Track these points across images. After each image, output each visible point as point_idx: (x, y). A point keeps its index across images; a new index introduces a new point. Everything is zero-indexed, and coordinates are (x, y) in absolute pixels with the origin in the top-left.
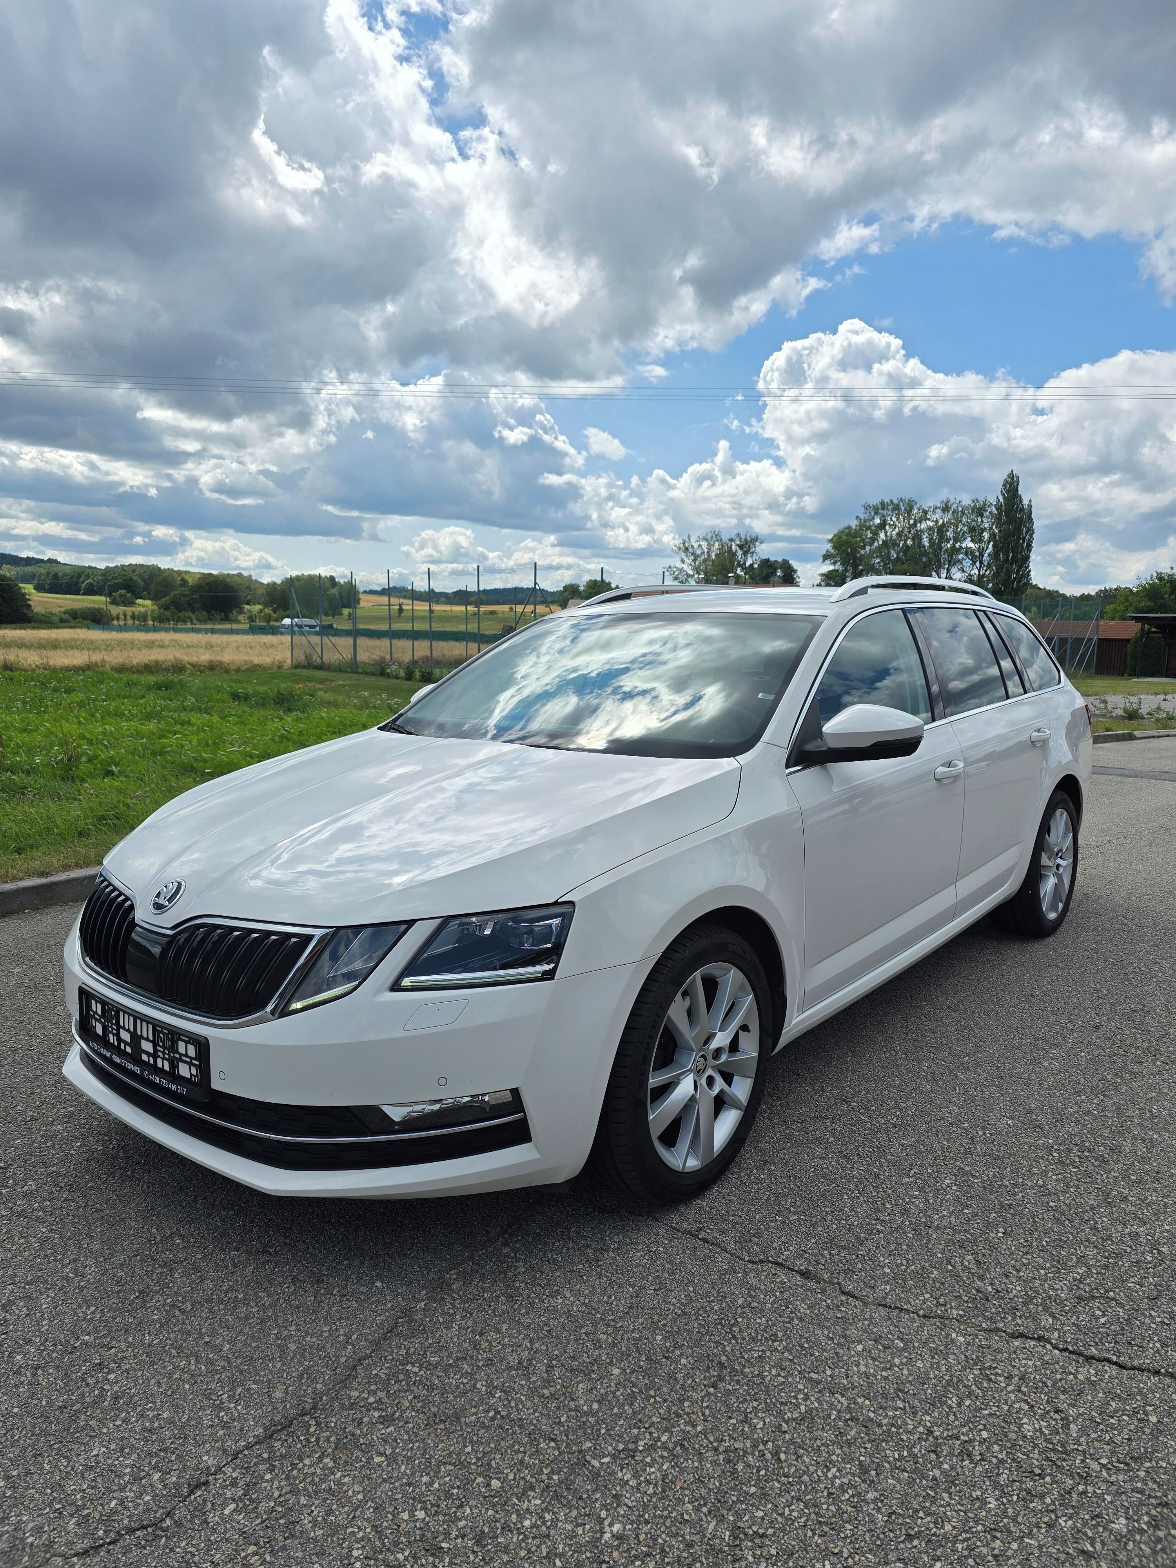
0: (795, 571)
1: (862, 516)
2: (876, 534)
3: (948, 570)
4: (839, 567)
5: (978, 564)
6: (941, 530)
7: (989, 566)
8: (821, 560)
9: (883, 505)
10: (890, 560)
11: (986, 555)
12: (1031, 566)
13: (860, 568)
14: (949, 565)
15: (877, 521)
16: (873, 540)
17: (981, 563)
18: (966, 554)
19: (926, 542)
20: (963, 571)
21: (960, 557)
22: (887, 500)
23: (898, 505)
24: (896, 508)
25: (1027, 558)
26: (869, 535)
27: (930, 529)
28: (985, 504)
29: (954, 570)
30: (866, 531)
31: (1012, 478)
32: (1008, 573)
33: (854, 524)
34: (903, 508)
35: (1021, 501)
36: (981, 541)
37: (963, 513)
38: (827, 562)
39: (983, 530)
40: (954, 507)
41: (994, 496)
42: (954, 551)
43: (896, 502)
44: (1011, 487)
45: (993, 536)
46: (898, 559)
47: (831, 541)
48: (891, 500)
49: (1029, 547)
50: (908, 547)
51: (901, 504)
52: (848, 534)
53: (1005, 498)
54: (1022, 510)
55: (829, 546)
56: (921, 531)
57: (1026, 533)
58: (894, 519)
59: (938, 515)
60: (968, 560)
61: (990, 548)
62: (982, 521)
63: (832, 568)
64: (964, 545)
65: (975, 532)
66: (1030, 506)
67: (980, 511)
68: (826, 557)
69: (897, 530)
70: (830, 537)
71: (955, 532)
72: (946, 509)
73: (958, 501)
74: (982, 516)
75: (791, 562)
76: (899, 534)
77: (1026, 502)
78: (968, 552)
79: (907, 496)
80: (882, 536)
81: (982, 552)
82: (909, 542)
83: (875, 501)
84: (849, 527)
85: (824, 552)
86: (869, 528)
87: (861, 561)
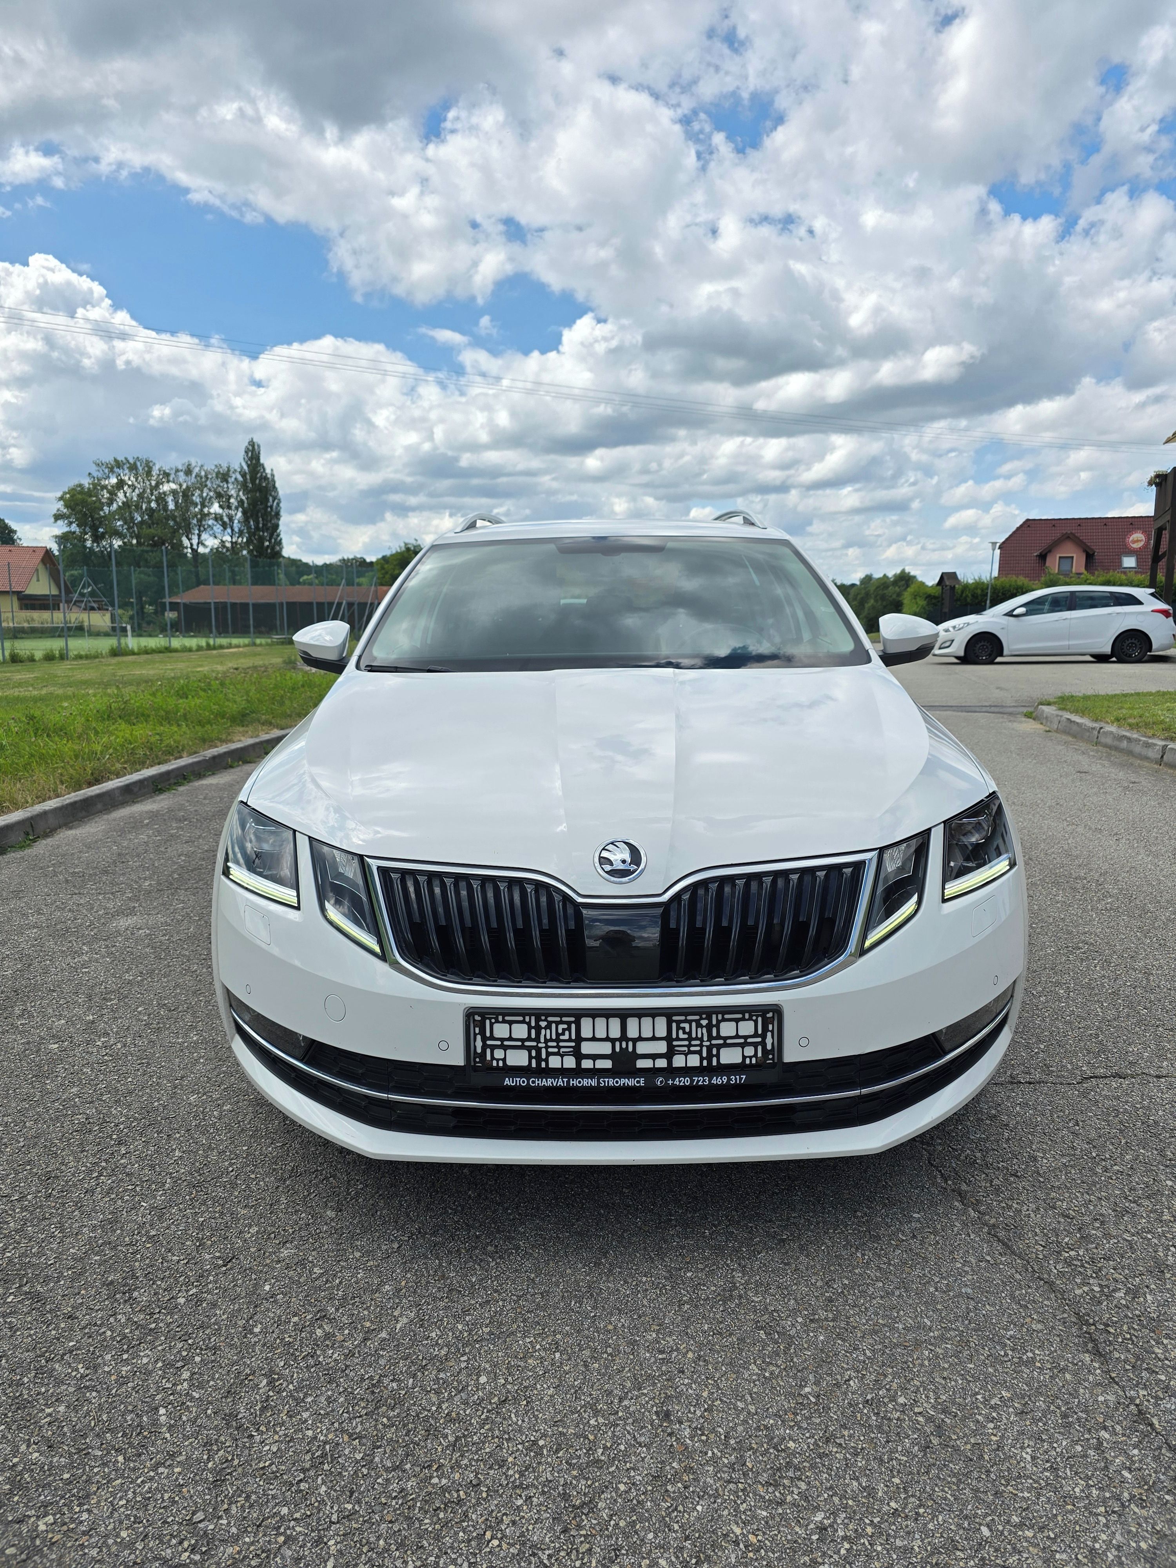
0: (15, 532)
1: (95, 474)
2: (113, 494)
3: (199, 536)
4: (74, 527)
5: (229, 530)
6: (187, 494)
7: (241, 533)
8: (53, 520)
9: (118, 464)
10: (134, 523)
11: (236, 521)
12: (282, 536)
13: (101, 530)
14: (199, 530)
15: (114, 481)
16: (111, 501)
17: (232, 530)
18: (216, 519)
19: (171, 506)
20: (215, 537)
21: (210, 522)
22: (120, 458)
23: (135, 463)
24: (133, 468)
25: (277, 526)
26: (106, 495)
27: (174, 492)
28: (229, 470)
29: (204, 536)
30: (102, 490)
31: (253, 446)
32: (261, 540)
33: (86, 482)
34: (140, 468)
35: (264, 469)
36: (229, 507)
37: (206, 476)
38: (60, 522)
39: (230, 497)
40: (197, 470)
41: (238, 462)
42: (204, 516)
43: (132, 461)
44: (253, 455)
45: (241, 502)
46: (142, 522)
47: (61, 498)
48: (126, 459)
49: (277, 515)
50: (152, 509)
51: (138, 464)
52: (81, 493)
53: (248, 466)
54: (266, 478)
55: (60, 505)
56: (164, 493)
57: (273, 501)
58: (132, 478)
59: (182, 476)
60: (218, 526)
61: (239, 514)
62: (228, 488)
63: (66, 529)
64: (212, 511)
65: (223, 497)
66: (273, 475)
67: (224, 477)
68: (58, 517)
69: (137, 491)
70: (59, 494)
71: (201, 496)
72: (188, 472)
73: (199, 464)
74: (227, 482)
75: (6, 521)
76: (140, 496)
77: (268, 471)
78: (218, 518)
79: (143, 456)
80: (121, 495)
81: (231, 518)
82: (153, 505)
83: (109, 459)
84: (80, 485)
85: (55, 512)
86: (104, 487)
87: (101, 523)
